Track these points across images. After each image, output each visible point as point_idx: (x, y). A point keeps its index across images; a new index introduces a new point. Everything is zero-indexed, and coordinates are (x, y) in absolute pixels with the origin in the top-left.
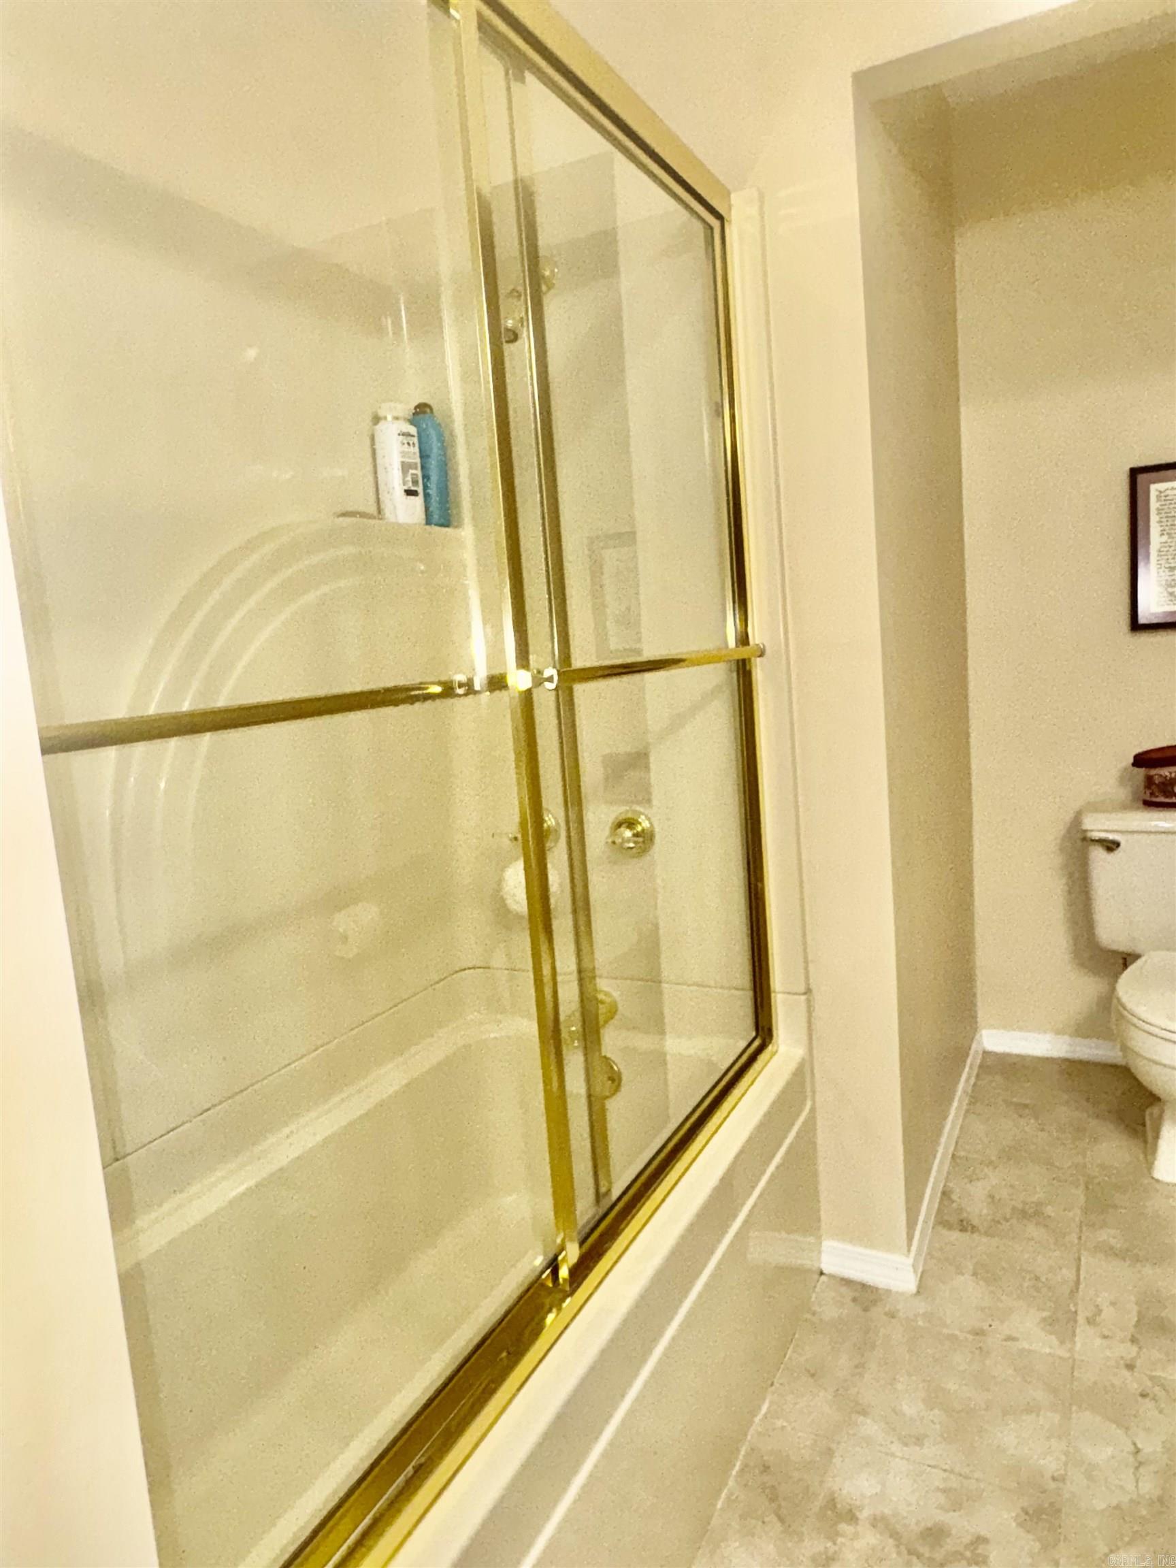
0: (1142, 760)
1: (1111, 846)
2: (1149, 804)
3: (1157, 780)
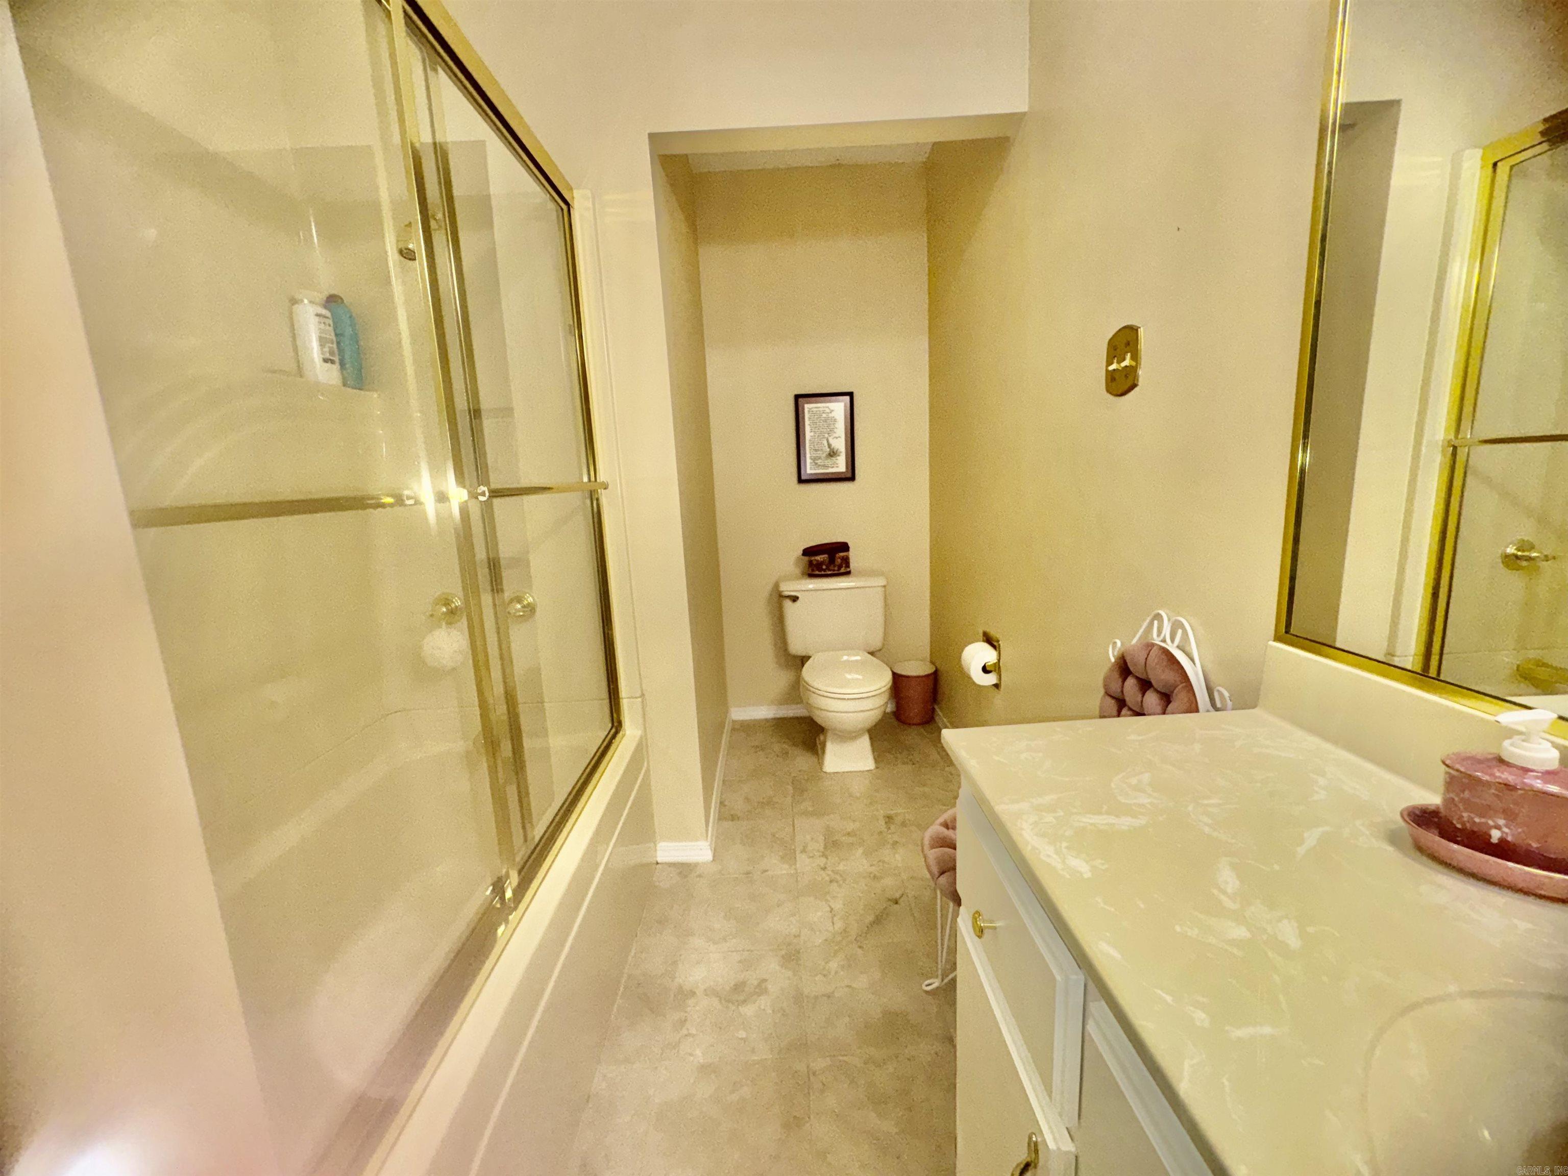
0: (808, 552)
1: (795, 599)
2: (811, 576)
3: (815, 563)
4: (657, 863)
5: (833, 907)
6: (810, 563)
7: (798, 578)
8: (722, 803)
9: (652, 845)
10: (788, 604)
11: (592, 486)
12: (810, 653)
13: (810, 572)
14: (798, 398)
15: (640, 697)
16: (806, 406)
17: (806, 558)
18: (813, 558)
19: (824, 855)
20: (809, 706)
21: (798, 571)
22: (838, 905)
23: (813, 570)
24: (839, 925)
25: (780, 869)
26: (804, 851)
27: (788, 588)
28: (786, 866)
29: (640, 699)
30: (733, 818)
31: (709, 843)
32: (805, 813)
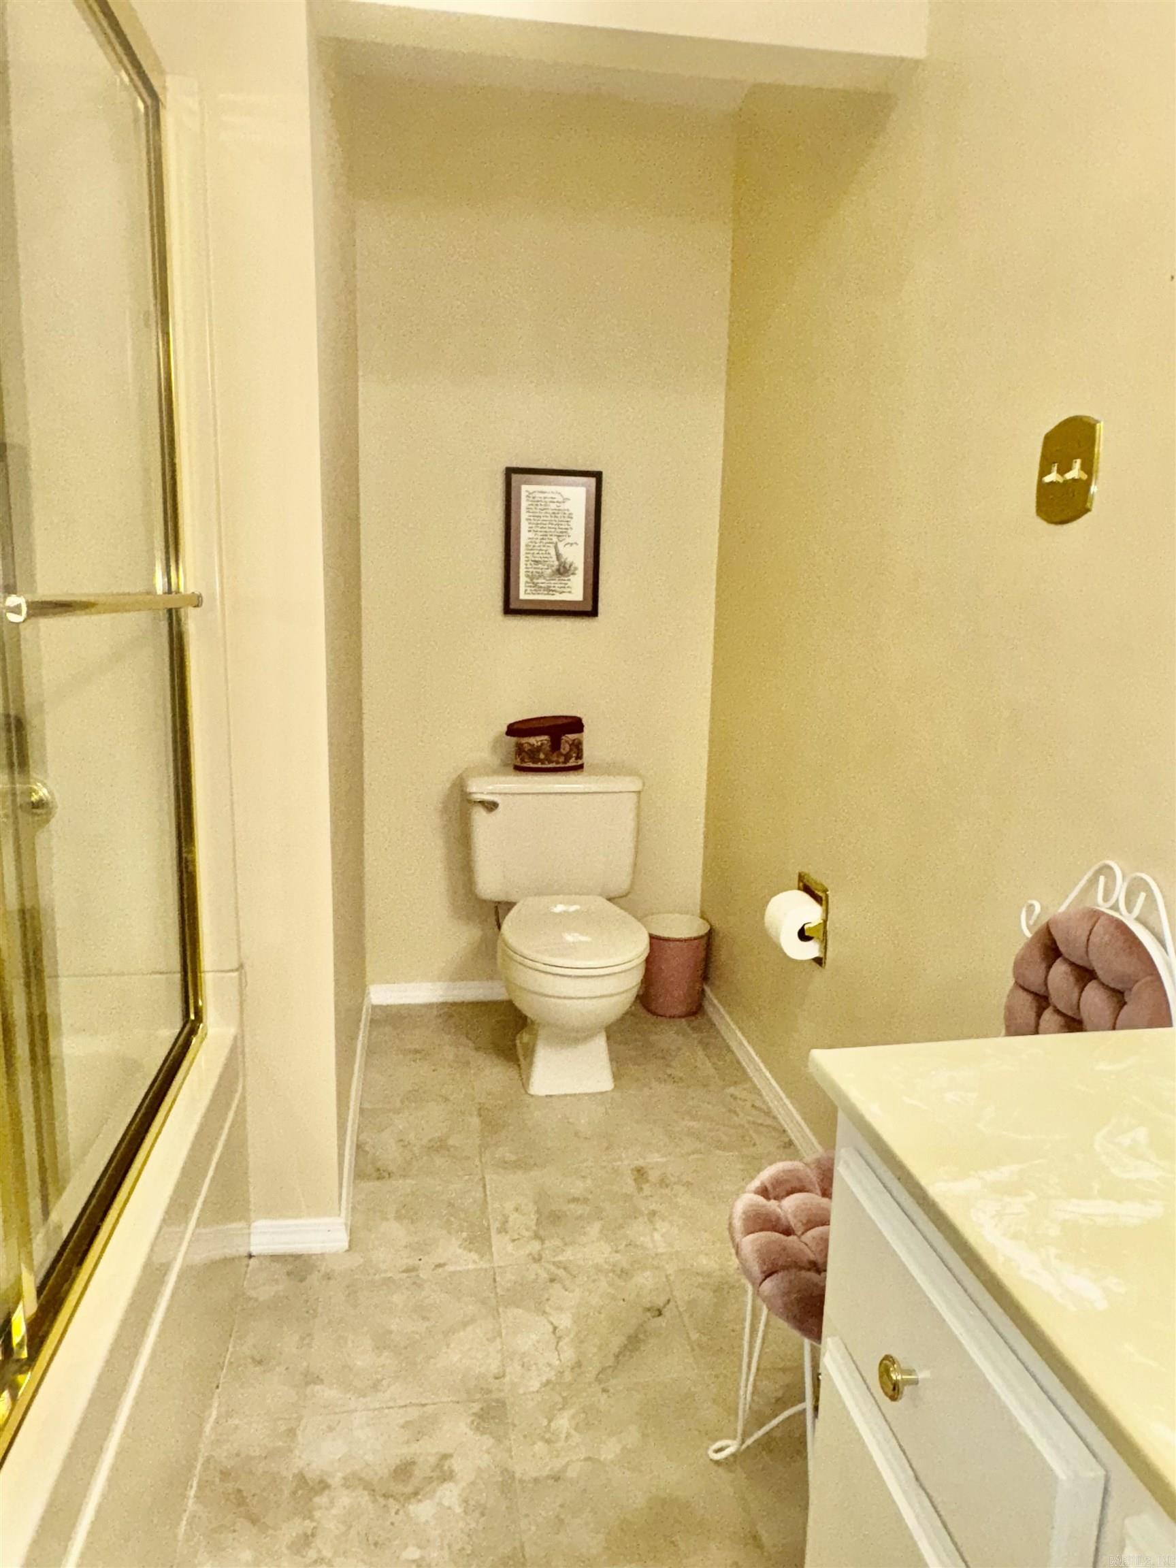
0: (515, 730)
1: (491, 806)
2: (519, 769)
3: (527, 748)
4: (250, 1256)
5: (556, 1323)
6: (520, 750)
7: (495, 772)
8: (359, 1147)
9: (242, 1224)
10: (479, 815)
11: (173, 603)
12: (512, 899)
13: (519, 764)
14: (510, 472)
15: (237, 970)
16: (524, 488)
17: (513, 740)
18: (524, 740)
19: (537, 1236)
20: (509, 984)
21: (495, 761)
22: (564, 1321)
23: (523, 760)
24: (569, 1354)
25: (465, 1261)
26: (503, 1230)
27: (481, 788)
28: (475, 1256)
29: (235, 974)
30: (381, 1174)
31: (342, 1220)
32: (504, 1165)
